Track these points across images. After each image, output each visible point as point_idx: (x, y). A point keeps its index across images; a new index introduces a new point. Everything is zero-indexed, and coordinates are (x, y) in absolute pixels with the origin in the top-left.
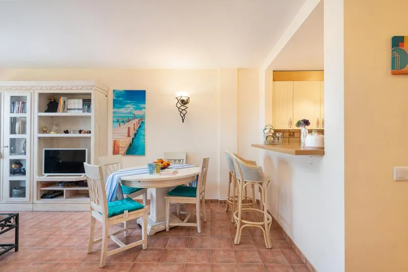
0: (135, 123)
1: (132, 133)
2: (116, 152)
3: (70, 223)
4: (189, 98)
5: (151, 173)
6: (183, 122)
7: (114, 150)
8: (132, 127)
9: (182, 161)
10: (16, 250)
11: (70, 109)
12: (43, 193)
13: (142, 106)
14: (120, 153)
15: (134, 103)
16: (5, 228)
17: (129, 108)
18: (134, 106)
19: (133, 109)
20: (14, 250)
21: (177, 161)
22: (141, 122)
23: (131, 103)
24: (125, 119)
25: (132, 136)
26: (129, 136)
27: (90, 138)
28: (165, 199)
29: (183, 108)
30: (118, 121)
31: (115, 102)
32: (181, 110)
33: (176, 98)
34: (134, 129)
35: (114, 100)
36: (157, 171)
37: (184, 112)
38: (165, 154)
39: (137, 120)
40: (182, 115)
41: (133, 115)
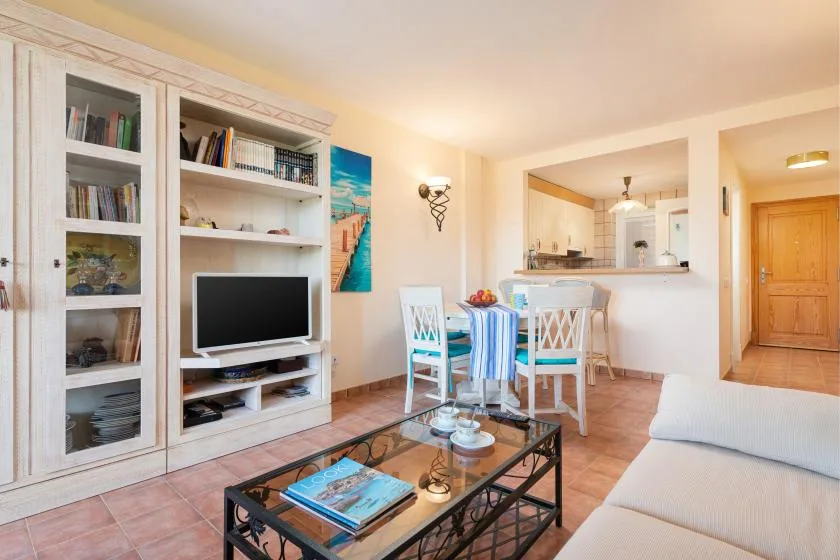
0: (356, 222)
1: (351, 242)
6: (439, 231)
8: (350, 229)
11: (243, 166)
13: (366, 188)
15: (352, 178)
17: (345, 189)
18: (354, 187)
19: (351, 191)
22: (365, 222)
23: (347, 178)
24: (338, 213)
25: (351, 250)
26: (345, 249)
34: (354, 237)
39: (358, 218)
40: (436, 214)
41: (352, 206)
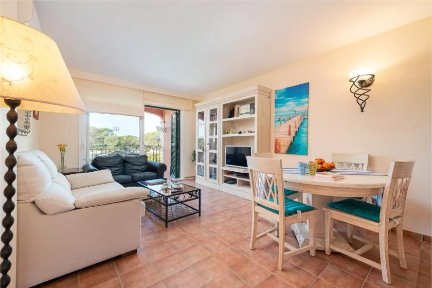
0: (297, 120)
1: (293, 131)
2: (277, 151)
3: (237, 207)
4: (373, 76)
5: (303, 173)
6: (362, 111)
7: (276, 148)
8: (293, 124)
9: (361, 165)
10: (200, 215)
11: (241, 114)
12: (226, 179)
13: (305, 100)
14: (281, 151)
15: (295, 99)
16: (193, 197)
17: (291, 106)
18: (295, 103)
19: (294, 106)
20: (198, 214)
21: (353, 165)
22: (303, 118)
23: (292, 100)
24: (286, 118)
25: (293, 134)
26: (290, 134)
27: (254, 136)
28: (324, 211)
29: (361, 92)
30: (279, 120)
31: (277, 102)
32: (357, 96)
33: (350, 81)
34: (295, 127)
35: (276, 100)
36: (311, 173)
37: (363, 98)
38: (334, 155)
39: (298, 117)
40: (360, 102)
41: (294, 112)
